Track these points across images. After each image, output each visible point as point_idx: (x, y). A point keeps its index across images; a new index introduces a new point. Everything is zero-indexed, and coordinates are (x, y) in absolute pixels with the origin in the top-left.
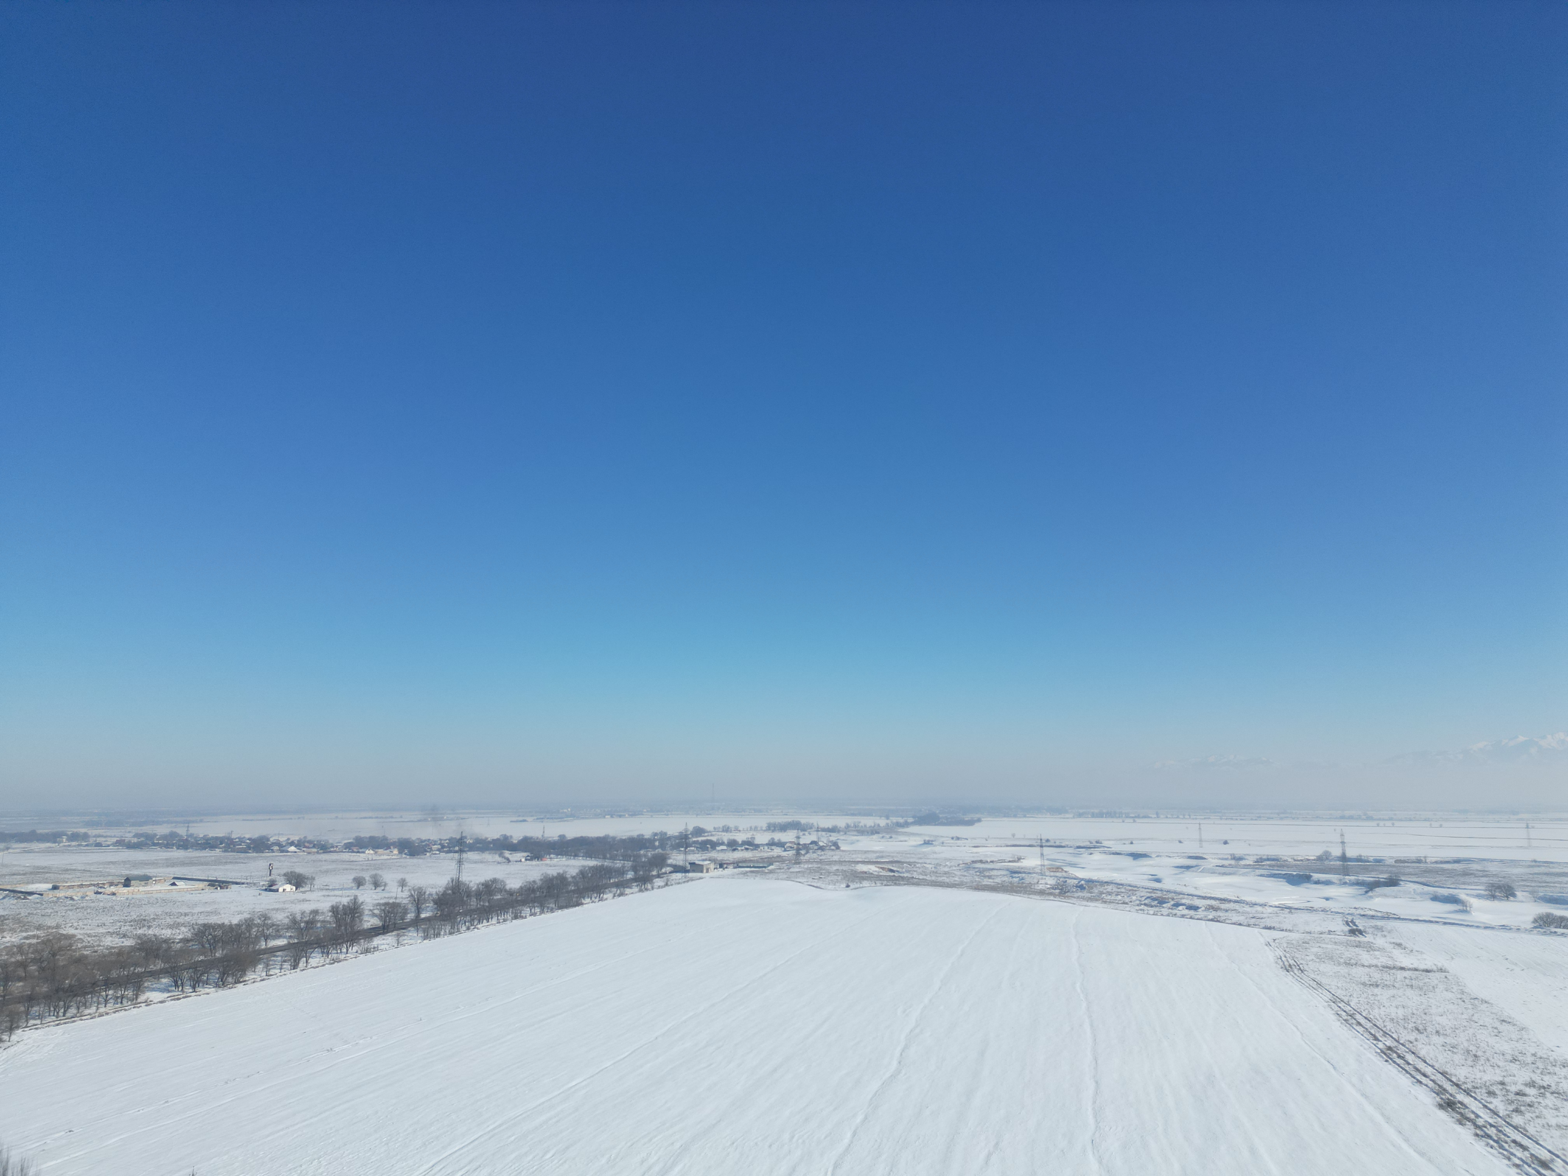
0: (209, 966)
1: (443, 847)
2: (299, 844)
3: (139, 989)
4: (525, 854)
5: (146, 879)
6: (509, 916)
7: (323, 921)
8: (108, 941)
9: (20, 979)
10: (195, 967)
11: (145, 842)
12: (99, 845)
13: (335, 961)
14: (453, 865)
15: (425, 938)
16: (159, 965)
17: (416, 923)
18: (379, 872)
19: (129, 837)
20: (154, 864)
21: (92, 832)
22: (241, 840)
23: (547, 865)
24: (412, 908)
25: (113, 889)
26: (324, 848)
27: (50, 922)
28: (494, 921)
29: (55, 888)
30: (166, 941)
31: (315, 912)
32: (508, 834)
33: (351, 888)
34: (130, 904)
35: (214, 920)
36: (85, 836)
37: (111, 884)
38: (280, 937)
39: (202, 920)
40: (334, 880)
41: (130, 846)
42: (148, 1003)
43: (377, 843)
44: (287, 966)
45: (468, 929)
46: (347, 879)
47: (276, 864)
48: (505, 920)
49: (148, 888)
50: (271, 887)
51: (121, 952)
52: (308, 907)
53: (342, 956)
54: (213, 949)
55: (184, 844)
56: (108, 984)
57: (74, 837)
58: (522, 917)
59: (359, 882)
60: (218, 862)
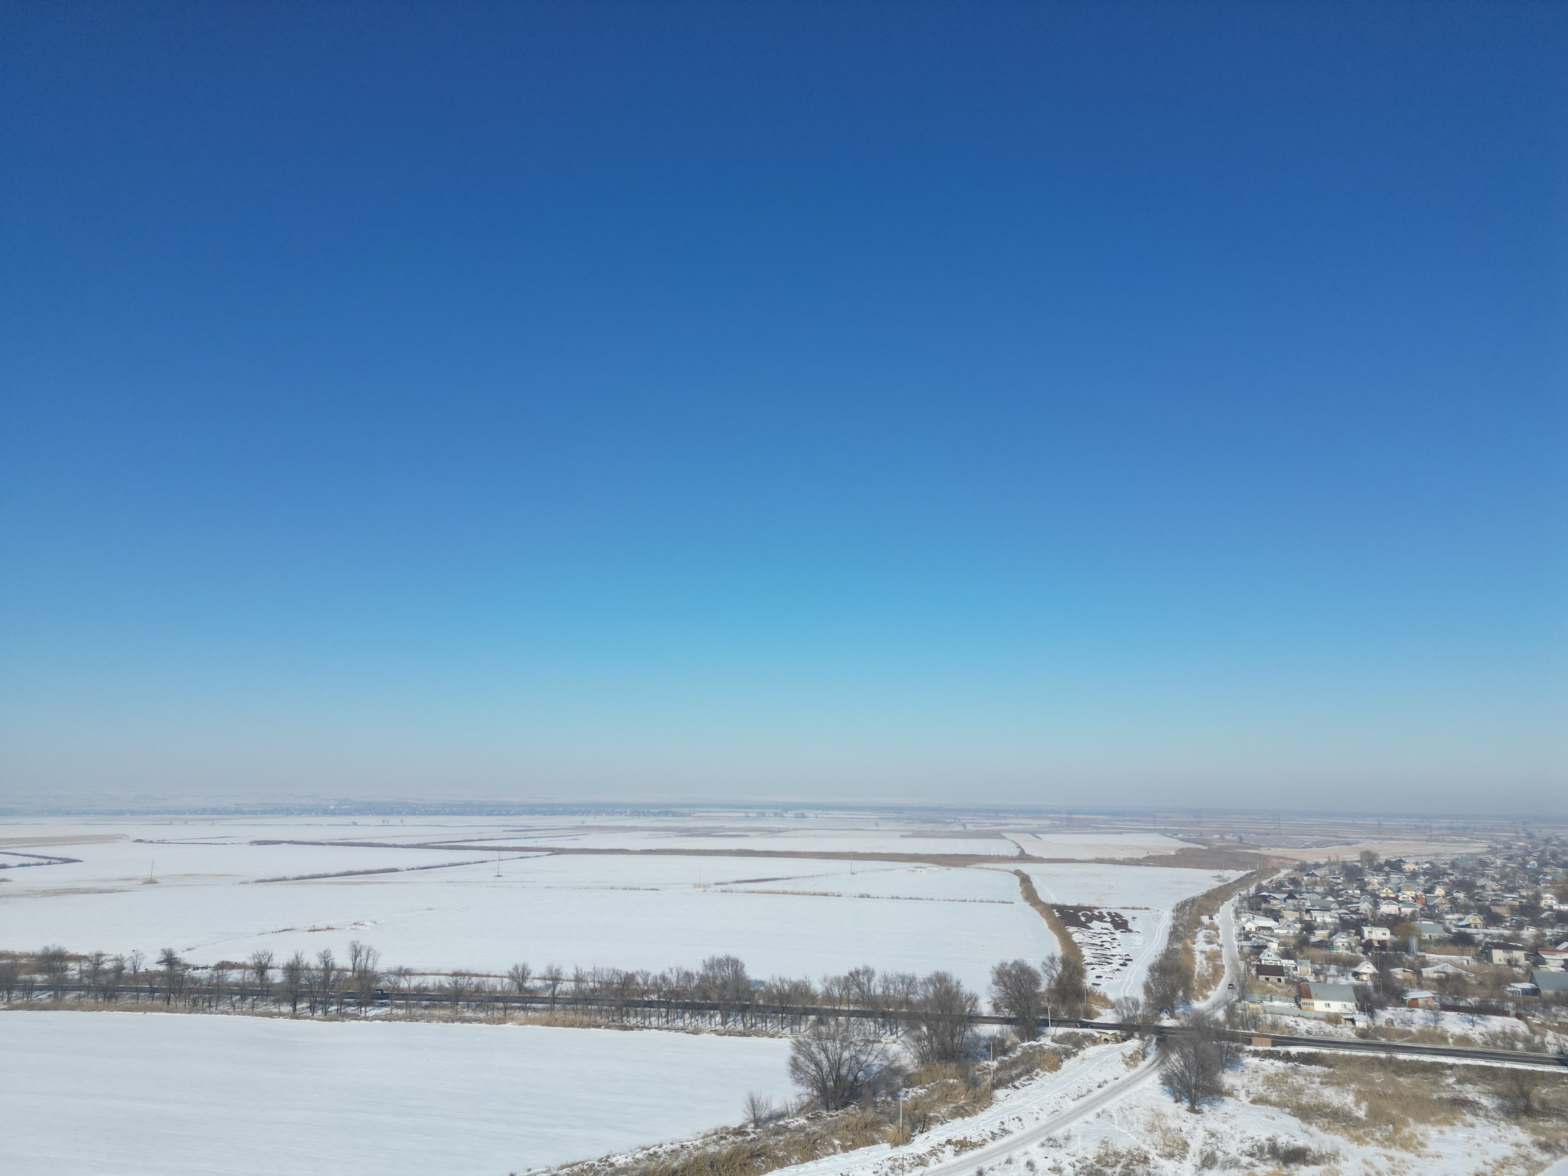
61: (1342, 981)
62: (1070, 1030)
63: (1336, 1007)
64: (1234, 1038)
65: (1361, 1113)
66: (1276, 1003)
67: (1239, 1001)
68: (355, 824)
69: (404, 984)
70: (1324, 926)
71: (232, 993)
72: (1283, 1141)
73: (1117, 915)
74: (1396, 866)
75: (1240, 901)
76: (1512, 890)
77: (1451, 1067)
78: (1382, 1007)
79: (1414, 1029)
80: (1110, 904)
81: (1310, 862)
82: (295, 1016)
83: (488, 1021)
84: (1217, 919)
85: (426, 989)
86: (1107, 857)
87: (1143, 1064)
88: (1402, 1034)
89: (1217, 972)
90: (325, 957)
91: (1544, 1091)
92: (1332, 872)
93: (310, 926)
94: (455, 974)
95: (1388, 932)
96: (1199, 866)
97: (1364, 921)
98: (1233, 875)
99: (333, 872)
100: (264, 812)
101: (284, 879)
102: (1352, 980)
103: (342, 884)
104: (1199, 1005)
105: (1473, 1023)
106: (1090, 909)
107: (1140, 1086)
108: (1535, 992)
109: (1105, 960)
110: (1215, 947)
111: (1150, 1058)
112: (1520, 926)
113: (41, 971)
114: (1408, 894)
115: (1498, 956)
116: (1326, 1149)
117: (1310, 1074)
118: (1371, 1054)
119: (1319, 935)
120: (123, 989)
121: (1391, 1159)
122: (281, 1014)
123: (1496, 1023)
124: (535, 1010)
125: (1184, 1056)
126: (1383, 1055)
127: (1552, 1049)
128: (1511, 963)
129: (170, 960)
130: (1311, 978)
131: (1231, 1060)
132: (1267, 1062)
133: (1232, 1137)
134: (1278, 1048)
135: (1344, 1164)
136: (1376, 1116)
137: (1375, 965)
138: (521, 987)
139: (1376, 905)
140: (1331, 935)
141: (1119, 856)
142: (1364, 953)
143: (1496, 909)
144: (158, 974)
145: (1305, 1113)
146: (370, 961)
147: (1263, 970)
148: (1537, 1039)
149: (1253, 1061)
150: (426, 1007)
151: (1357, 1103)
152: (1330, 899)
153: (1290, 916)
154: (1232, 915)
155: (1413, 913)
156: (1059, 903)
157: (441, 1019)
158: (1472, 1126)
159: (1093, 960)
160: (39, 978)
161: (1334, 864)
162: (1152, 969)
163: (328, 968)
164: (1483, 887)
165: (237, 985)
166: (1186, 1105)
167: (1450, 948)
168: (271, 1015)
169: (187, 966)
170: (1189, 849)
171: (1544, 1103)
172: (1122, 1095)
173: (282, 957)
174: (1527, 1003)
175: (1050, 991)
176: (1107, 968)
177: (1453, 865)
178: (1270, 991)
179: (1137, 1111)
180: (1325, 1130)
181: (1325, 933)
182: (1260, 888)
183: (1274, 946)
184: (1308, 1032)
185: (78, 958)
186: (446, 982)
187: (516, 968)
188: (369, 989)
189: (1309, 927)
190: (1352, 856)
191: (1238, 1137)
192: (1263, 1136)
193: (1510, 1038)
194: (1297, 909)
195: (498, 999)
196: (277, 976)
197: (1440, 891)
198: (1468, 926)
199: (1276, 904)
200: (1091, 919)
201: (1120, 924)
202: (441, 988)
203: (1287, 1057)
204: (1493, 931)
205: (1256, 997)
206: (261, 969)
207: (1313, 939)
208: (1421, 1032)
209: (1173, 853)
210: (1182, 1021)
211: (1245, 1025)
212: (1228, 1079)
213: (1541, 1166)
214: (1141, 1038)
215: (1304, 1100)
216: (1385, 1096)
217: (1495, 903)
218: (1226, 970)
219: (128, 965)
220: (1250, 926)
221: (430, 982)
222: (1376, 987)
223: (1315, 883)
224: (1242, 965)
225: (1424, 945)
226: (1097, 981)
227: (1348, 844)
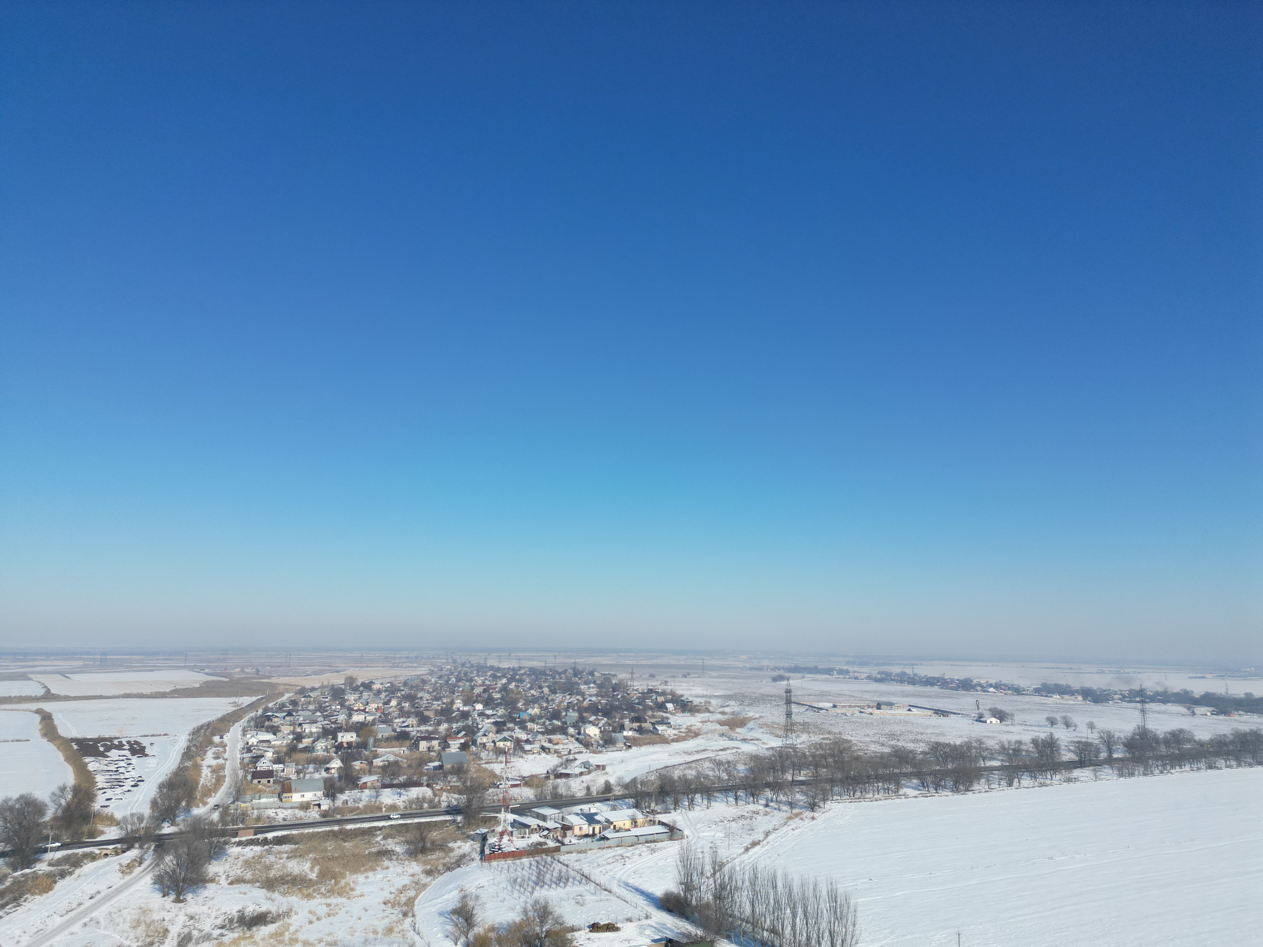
0: (945, 774)
1: (1124, 697)
2: (997, 686)
3: (898, 786)
4: (1210, 709)
5: (890, 704)
6: (1202, 765)
7: (1027, 751)
8: (874, 748)
9: (824, 767)
10: (934, 773)
11: (885, 678)
12: (856, 678)
13: (1042, 785)
14: (1137, 714)
15: (1121, 775)
16: (909, 769)
17: (1110, 761)
18: (1069, 715)
19: (875, 674)
20: (894, 694)
21: (851, 669)
22: (952, 681)
23: (1236, 721)
24: (1103, 747)
25: (870, 710)
26: (1018, 691)
27: (835, 730)
28: (1187, 768)
29: (835, 706)
30: (911, 752)
31: (1019, 742)
32: (1188, 689)
33: (1046, 726)
34: (883, 722)
35: (942, 740)
36: (847, 672)
37: (869, 707)
38: (994, 759)
39: (934, 739)
40: (1031, 718)
41: (877, 680)
42: (906, 796)
43: (1064, 691)
44: (1003, 783)
45: (1162, 772)
46: (1042, 718)
47: (981, 701)
48: (1199, 769)
49: (892, 712)
50: (980, 719)
51: (882, 756)
52: (1013, 738)
53: (1048, 782)
54: (946, 762)
55: (913, 681)
56: (878, 778)
57: (840, 672)
58: (1217, 768)
59: (1052, 722)
60: (938, 696)
61: (317, 776)
62: (70, 852)
63: (309, 796)
64: (223, 833)
65: (313, 876)
66: (263, 800)
67: (233, 802)
70: (311, 734)
72: (251, 909)
73: (137, 743)
74: (368, 686)
75: (249, 722)
76: (437, 700)
77: (380, 829)
78: (342, 791)
79: (361, 805)
80: (133, 734)
81: (308, 686)
84: (226, 738)
86: (135, 692)
87: (138, 870)
88: (352, 810)
89: (219, 781)
91: (435, 835)
92: (323, 694)
95: (354, 735)
96: (218, 695)
97: (340, 729)
98: (246, 700)
102: (324, 774)
104: (198, 811)
105: (400, 794)
106: (110, 739)
107: (131, 890)
108: (441, 767)
109: (119, 783)
110: (221, 761)
111: (146, 864)
112: (439, 723)
114: (373, 706)
115: (423, 745)
116: (284, 908)
117: (280, 853)
118: (328, 829)
119: (306, 742)
121: (328, 905)
123: (414, 792)
125: (178, 857)
126: (336, 828)
127: (444, 805)
128: (429, 749)
130: (294, 777)
131: (217, 852)
132: (248, 848)
133: (209, 916)
134: (259, 836)
135: (294, 917)
136: (324, 875)
137: (342, 761)
139: (350, 716)
140: (314, 741)
141: (147, 691)
142: (336, 753)
143: (427, 713)
145: (270, 884)
147: (258, 775)
148: (437, 799)
149: (234, 850)
151: (312, 869)
152: (318, 714)
153: (286, 729)
154: (240, 733)
155: (374, 720)
156: (79, 736)
158: (387, 868)
159: (105, 785)
161: (326, 687)
162: (161, 786)
164: (421, 698)
166: (173, 897)
167: (394, 743)
170: (213, 681)
171: (433, 842)
172: (113, 901)
174: (434, 776)
175: (55, 819)
176: (119, 790)
177: (405, 684)
178: (260, 791)
179: (125, 912)
180: (284, 894)
181: (310, 740)
182: (266, 710)
183: (269, 755)
184: (284, 819)
189: (299, 737)
190: (338, 681)
191: (213, 915)
192: (233, 909)
193: (419, 801)
194: (293, 724)
197: (394, 703)
198: (408, 726)
199: (276, 722)
200: (108, 749)
201: (138, 750)
203: (265, 842)
204: (423, 728)
205: (248, 797)
207: (301, 746)
208: (365, 806)
209: (197, 685)
210: (182, 827)
211: (234, 822)
212: (214, 868)
213: (425, 886)
214: (141, 847)
215: (272, 874)
216: (333, 859)
217: (427, 709)
218: (227, 779)
220: (253, 741)
222: (340, 777)
223: (309, 703)
224: (241, 773)
225: (378, 743)
226: (107, 803)
227: (338, 672)
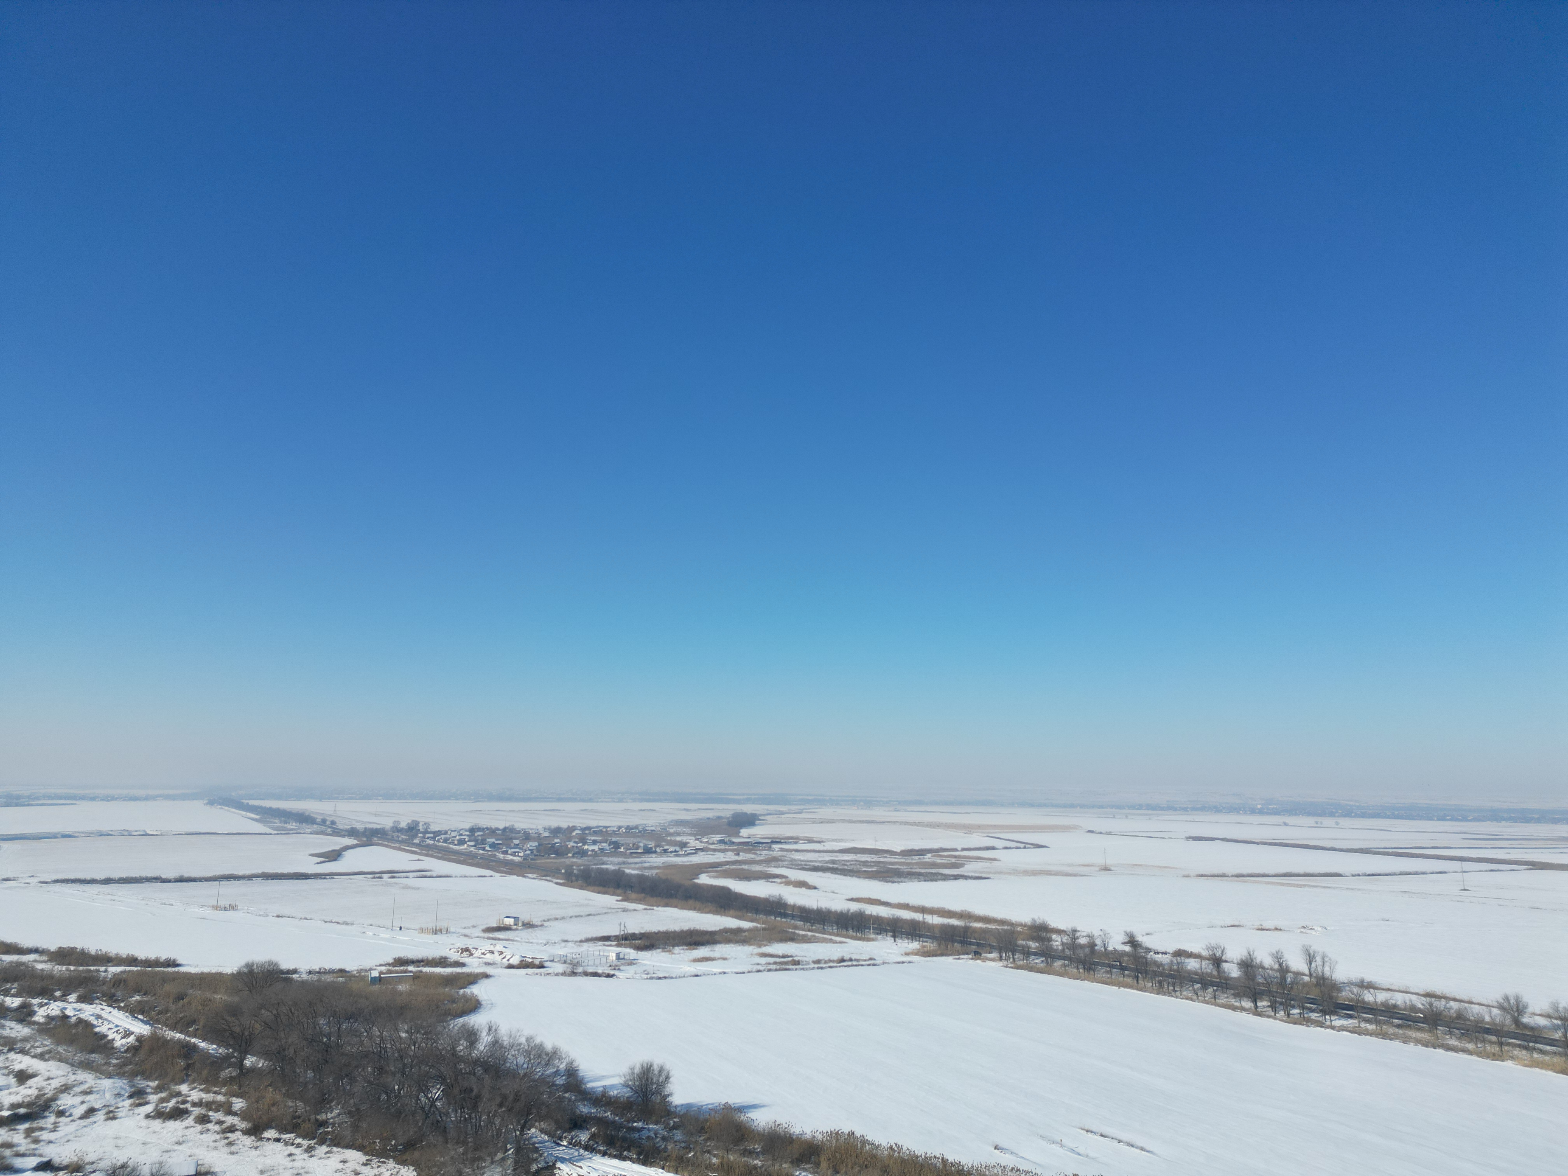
68: (1286, 824)
69: (1369, 997)
71: (1193, 981)
82: (1257, 1012)
83: (1479, 1054)
85: (1395, 1006)
90: (1278, 957)
93: (1257, 924)
94: (1428, 995)
99: (1272, 872)
100: (1194, 809)
101: (1223, 876)
103: (1283, 885)
113: (1033, 939)
120: (1098, 964)
122: (1243, 1009)
124: (1541, 1052)
129: (1132, 941)
138: (1517, 1022)
144: (1124, 954)
146: (1327, 969)
150: (1399, 1026)
157: (1418, 1041)
160: (1033, 945)
163: (1284, 970)
165: (1196, 973)
168: (1234, 1008)
169: (1148, 950)
173: (1234, 953)
185: (1059, 932)
186: (1419, 1002)
187: (1507, 999)
188: (1331, 997)
195: (1488, 1031)
196: (1233, 971)
202: (1413, 1008)
206: (1217, 961)
219: (1098, 942)
221: (1399, 999)
